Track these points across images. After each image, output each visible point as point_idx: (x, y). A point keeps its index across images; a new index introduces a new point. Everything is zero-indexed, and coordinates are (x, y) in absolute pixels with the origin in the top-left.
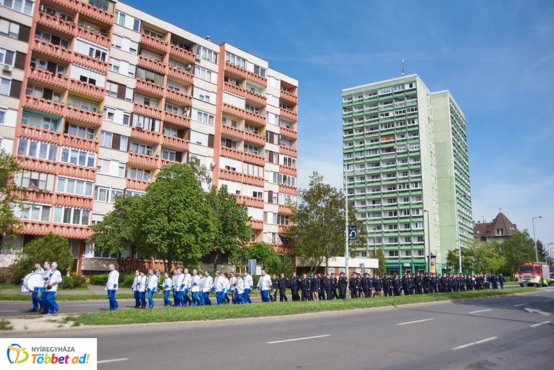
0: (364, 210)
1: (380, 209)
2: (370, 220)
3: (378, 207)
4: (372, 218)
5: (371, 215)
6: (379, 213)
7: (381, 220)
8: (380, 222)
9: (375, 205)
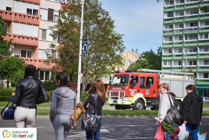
0: (181, 33)
1: (196, 32)
2: (187, 43)
3: (195, 29)
4: (189, 40)
5: (189, 38)
6: (195, 36)
7: (196, 42)
8: (195, 44)
9: (192, 27)
